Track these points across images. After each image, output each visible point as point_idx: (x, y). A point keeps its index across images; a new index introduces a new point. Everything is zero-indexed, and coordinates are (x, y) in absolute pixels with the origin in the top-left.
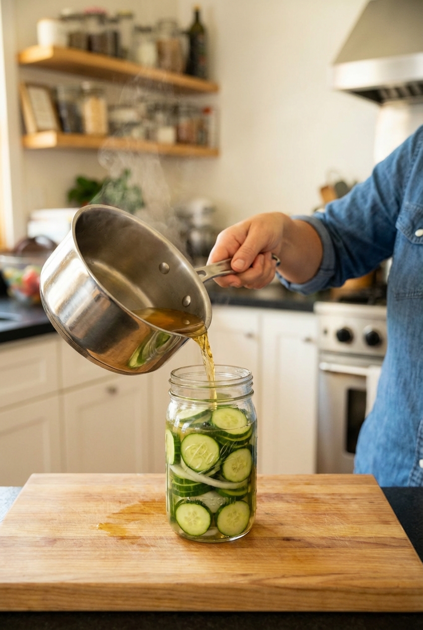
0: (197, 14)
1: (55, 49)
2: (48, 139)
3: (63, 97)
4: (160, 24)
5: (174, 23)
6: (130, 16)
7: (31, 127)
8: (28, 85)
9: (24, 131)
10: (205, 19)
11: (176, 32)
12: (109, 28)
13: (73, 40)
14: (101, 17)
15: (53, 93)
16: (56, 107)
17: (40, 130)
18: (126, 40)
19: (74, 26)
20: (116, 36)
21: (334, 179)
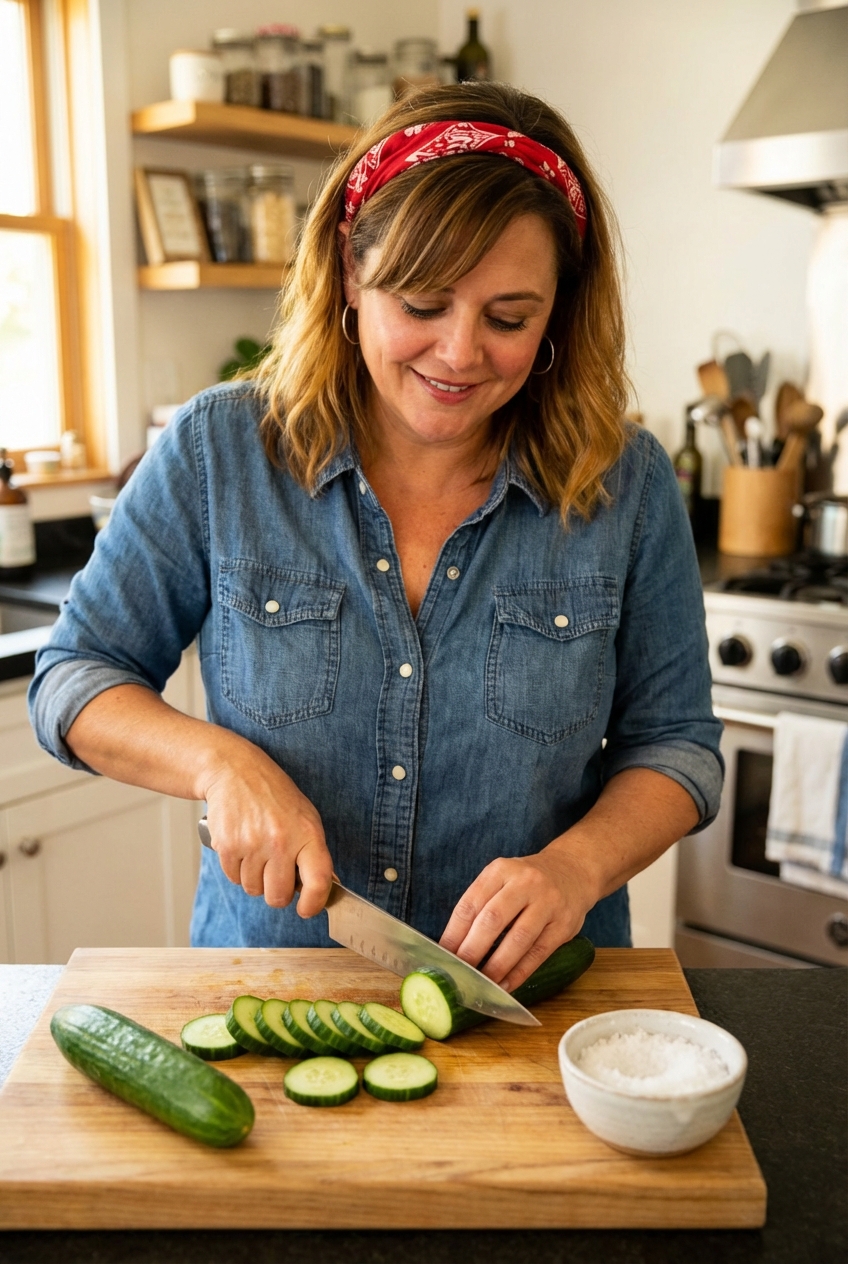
0: (473, 25)
1: (199, 107)
2: (186, 275)
3: (214, 192)
4: (401, 46)
5: (429, 45)
6: (344, 36)
7: (155, 254)
8: (149, 172)
9: (142, 259)
10: (487, 35)
11: (433, 60)
12: (303, 59)
13: (234, 90)
14: (289, 41)
15: (194, 184)
16: (202, 210)
17: (170, 259)
18: (335, 81)
19: (237, 61)
20: (316, 73)
21: (725, 349)
